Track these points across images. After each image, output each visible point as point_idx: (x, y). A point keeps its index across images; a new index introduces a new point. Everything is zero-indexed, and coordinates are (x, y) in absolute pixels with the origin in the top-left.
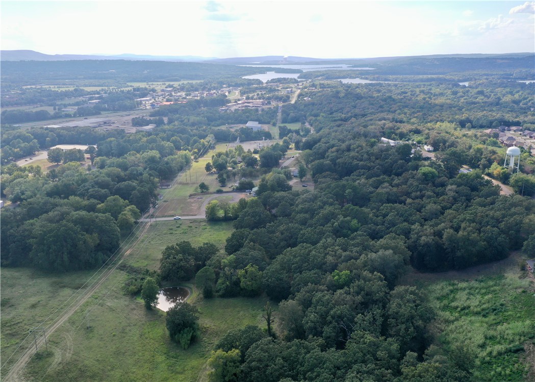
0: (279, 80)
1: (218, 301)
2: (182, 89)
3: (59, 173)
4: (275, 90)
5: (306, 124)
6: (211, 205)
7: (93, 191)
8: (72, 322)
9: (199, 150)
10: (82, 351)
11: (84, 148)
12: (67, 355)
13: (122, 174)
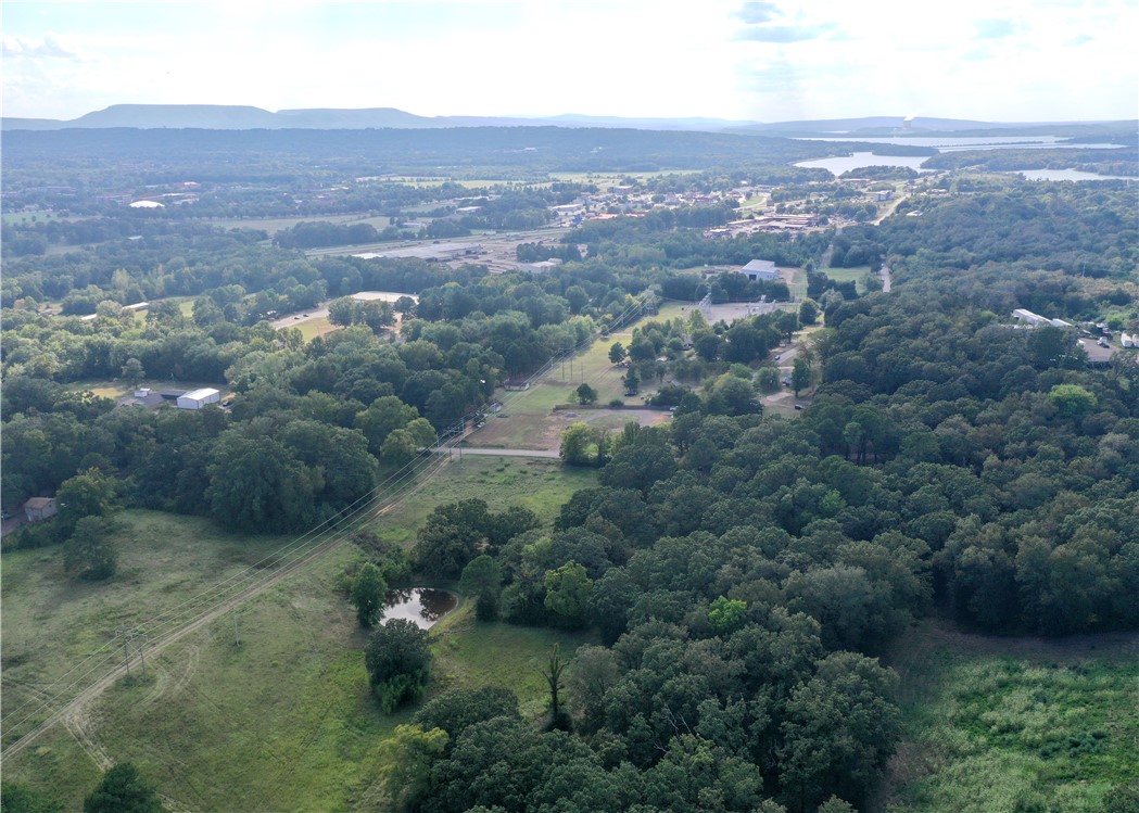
0: (872, 172)
1: (500, 630)
2: (651, 187)
3: (327, 345)
4: (851, 194)
5: (882, 271)
6: (570, 430)
7: (362, 384)
8: (215, 628)
9: (616, 316)
10: (205, 684)
11: (392, 298)
12: (178, 687)
13: (439, 354)
